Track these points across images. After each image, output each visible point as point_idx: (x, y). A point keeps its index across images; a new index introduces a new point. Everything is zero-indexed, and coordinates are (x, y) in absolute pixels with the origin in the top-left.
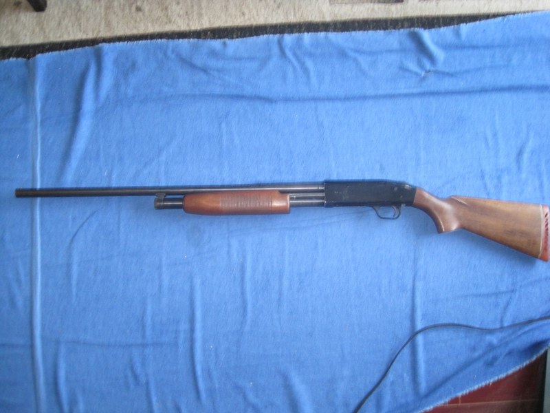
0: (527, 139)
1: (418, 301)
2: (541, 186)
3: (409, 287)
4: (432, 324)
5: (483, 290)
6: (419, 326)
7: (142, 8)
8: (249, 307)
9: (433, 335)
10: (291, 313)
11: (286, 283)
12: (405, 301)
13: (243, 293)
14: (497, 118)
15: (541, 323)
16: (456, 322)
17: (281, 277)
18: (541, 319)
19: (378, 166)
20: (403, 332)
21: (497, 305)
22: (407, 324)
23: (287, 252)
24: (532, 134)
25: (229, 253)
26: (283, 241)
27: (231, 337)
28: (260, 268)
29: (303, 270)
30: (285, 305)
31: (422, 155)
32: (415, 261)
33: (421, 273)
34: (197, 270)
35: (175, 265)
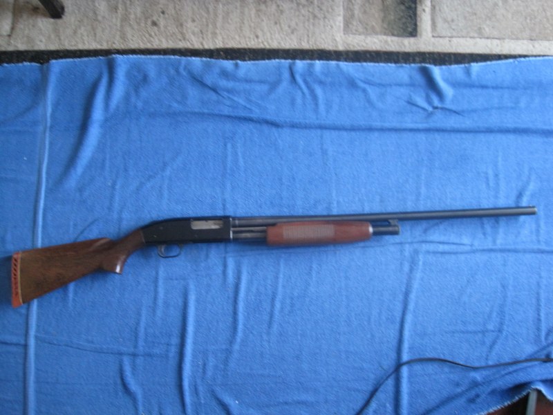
0: (528, 183)
1: (407, 333)
2: (538, 231)
3: (398, 319)
4: (417, 356)
5: (471, 328)
6: (405, 357)
7: (158, 23)
8: (240, 327)
9: (418, 368)
10: (281, 335)
11: (278, 305)
12: (393, 333)
13: (235, 313)
14: (500, 159)
15: (525, 364)
16: (442, 357)
17: (273, 300)
18: (526, 360)
19: (377, 198)
20: (388, 363)
21: (483, 343)
22: (393, 355)
23: (281, 276)
24: (533, 177)
25: (224, 273)
26: (279, 264)
27: (219, 355)
28: (254, 290)
29: (296, 294)
30: (275, 327)
31: (423, 190)
32: (407, 294)
33: (411, 307)
34: (192, 287)
35: (171, 279)
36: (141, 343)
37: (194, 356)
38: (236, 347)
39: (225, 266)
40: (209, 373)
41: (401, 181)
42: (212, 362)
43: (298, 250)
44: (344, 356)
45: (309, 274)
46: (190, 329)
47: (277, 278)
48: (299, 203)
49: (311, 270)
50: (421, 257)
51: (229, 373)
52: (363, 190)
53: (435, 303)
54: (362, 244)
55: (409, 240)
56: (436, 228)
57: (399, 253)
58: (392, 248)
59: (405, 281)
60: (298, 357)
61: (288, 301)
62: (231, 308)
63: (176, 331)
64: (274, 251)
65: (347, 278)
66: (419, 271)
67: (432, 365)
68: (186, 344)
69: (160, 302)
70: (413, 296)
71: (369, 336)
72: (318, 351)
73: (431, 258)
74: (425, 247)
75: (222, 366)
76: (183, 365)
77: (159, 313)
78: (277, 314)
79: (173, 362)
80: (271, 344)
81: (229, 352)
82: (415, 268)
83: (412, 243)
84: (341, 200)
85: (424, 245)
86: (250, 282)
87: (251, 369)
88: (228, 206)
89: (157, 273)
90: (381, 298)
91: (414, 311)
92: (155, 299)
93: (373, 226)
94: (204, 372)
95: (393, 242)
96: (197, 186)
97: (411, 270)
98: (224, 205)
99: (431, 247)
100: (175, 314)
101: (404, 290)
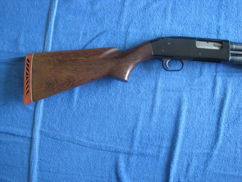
25: (213, 88)
27: (201, 157)
28: (235, 105)
34: (185, 98)
35: (169, 91)
36: (136, 144)
37: (181, 158)
38: (216, 152)
39: (215, 83)
40: (191, 172)
42: (194, 163)
46: (181, 135)
51: (207, 173)
62: (215, 120)
63: (168, 136)
68: (176, 147)
69: (157, 109)
75: (202, 167)
76: (172, 165)
77: (155, 119)
79: (162, 162)
81: (209, 156)
86: (233, 98)
87: (225, 170)
88: (221, 32)
89: (156, 84)
92: (153, 106)
94: (187, 171)
96: (197, 12)
98: (218, 32)
100: (168, 122)
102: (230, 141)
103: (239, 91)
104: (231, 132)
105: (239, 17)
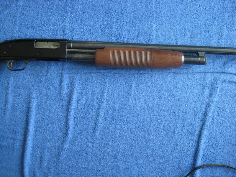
1: (202, 144)
3: (197, 133)
4: (209, 163)
6: (199, 163)
8: (71, 130)
9: (208, 171)
10: (103, 138)
11: (102, 115)
12: (192, 143)
13: (67, 119)
16: (228, 164)
17: (98, 110)
19: (189, 35)
20: (186, 166)
22: (190, 160)
23: (106, 92)
25: (60, 85)
26: (105, 82)
27: (53, 150)
28: (83, 101)
29: (117, 107)
30: (98, 133)
31: (225, 31)
32: (205, 113)
33: (208, 123)
34: (34, 95)
35: (19, 88)
37: (34, 150)
38: (67, 145)
39: (61, 80)
40: (45, 164)
41: (208, 22)
42: (47, 156)
43: (122, 72)
44: (151, 158)
45: (129, 91)
46: (32, 129)
47: (102, 93)
48: (125, 33)
49: (131, 89)
50: (219, 84)
51: (60, 165)
52: (178, 27)
53: (227, 122)
54: (174, 71)
55: (211, 71)
56: (233, 62)
57: (202, 80)
58: (197, 76)
59: (205, 103)
60: (115, 157)
61: (110, 112)
62: (64, 115)
63: (21, 130)
64: (101, 71)
65: (159, 97)
66: (217, 95)
67: (219, 170)
68: (27, 140)
69: (9, 106)
70: (210, 115)
71: (172, 144)
72: (131, 153)
73: (227, 86)
74: (223, 77)
75: (55, 159)
76: (25, 156)
77: (8, 114)
78: (101, 122)
79: (17, 153)
80: (94, 145)
81: (61, 149)
82: (214, 93)
83: (213, 73)
84: (159, 33)
85: (222, 75)
86: (81, 95)
87: (77, 163)
88: (67, 32)
89: (8, 83)
90: (185, 115)
91: (210, 127)
92: (6, 103)
93: (185, 56)
94: (41, 163)
95: (199, 71)
96: (44, 15)
97: (211, 95)
98: (64, 31)
99: (228, 78)
100: (20, 115)
101: (203, 110)
102: (80, 135)
103: (86, 87)
104: (80, 127)
105: (85, 17)
